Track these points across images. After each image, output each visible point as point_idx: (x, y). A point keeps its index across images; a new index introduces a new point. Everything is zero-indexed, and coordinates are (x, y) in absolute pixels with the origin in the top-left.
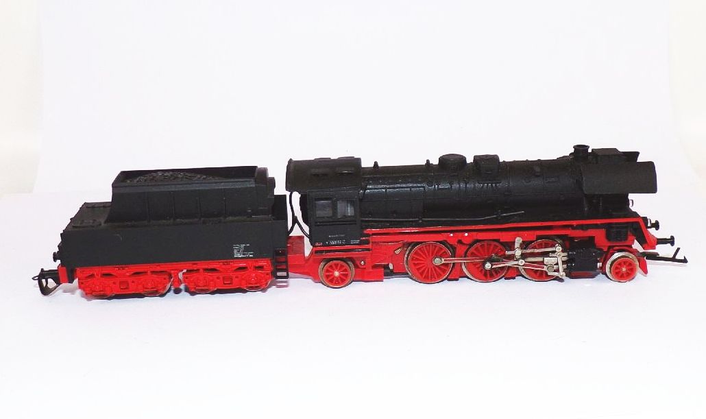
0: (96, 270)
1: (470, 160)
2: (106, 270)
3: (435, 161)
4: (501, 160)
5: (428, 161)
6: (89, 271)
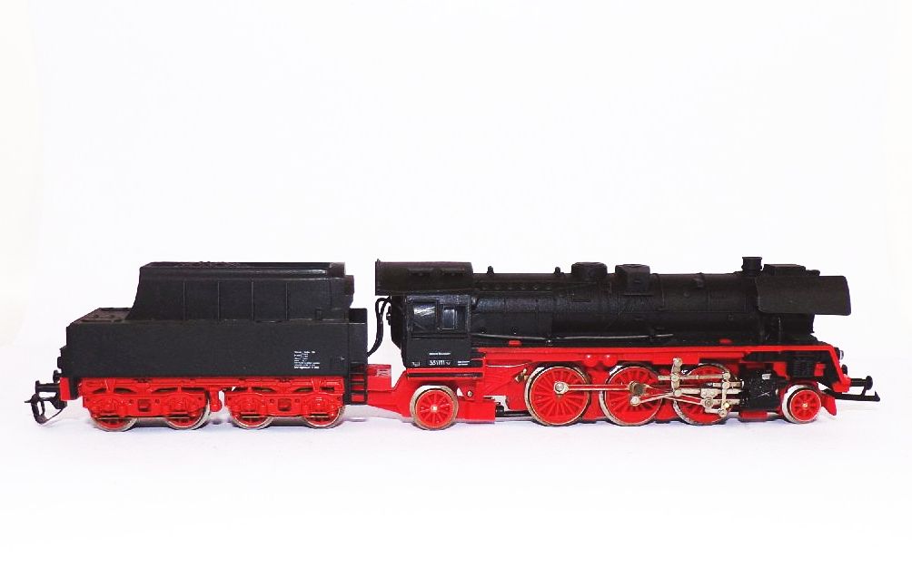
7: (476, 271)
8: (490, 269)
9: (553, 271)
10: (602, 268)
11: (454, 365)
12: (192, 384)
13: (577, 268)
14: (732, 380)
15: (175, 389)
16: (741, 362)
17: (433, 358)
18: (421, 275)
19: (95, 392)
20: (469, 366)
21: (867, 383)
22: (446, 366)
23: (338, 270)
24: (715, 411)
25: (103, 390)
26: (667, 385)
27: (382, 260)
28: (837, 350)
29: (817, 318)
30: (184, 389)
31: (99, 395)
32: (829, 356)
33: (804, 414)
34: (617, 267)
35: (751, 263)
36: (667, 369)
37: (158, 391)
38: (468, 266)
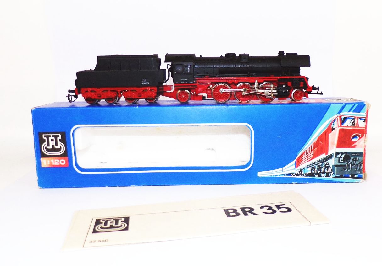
0: (89, 89)
1: (238, 55)
2: (93, 89)
3: (224, 56)
4: (250, 56)
5: (221, 55)
6: (86, 89)
7: (196, 56)
8: (201, 56)
9: (220, 56)
10: (235, 55)
11: (188, 83)
12: (113, 89)
13: (227, 55)
14: (274, 87)
15: (108, 91)
16: (277, 82)
17: (182, 81)
18: (179, 57)
19: (85, 92)
20: (193, 83)
21: (318, 88)
22: (186, 83)
23: (155, 56)
24: (269, 97)
25: (87, 91)
26: (254, 89)
27: (169, 54)
28: (307, 78)
29: (301, 68)
30: (111, 91)
31: (87, 93)
32: (304, 80)
33: (299, 98)
34: (240, 54)
35: (281, 53)
36: (253, 84)
37: (103, 91)
38: (194, 55)
